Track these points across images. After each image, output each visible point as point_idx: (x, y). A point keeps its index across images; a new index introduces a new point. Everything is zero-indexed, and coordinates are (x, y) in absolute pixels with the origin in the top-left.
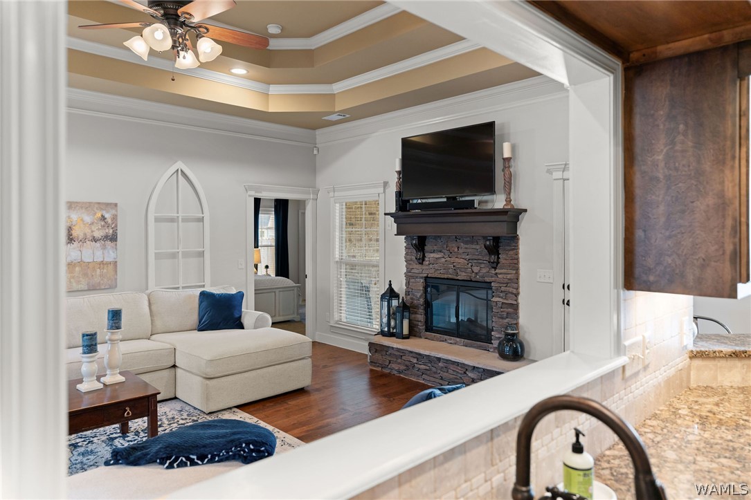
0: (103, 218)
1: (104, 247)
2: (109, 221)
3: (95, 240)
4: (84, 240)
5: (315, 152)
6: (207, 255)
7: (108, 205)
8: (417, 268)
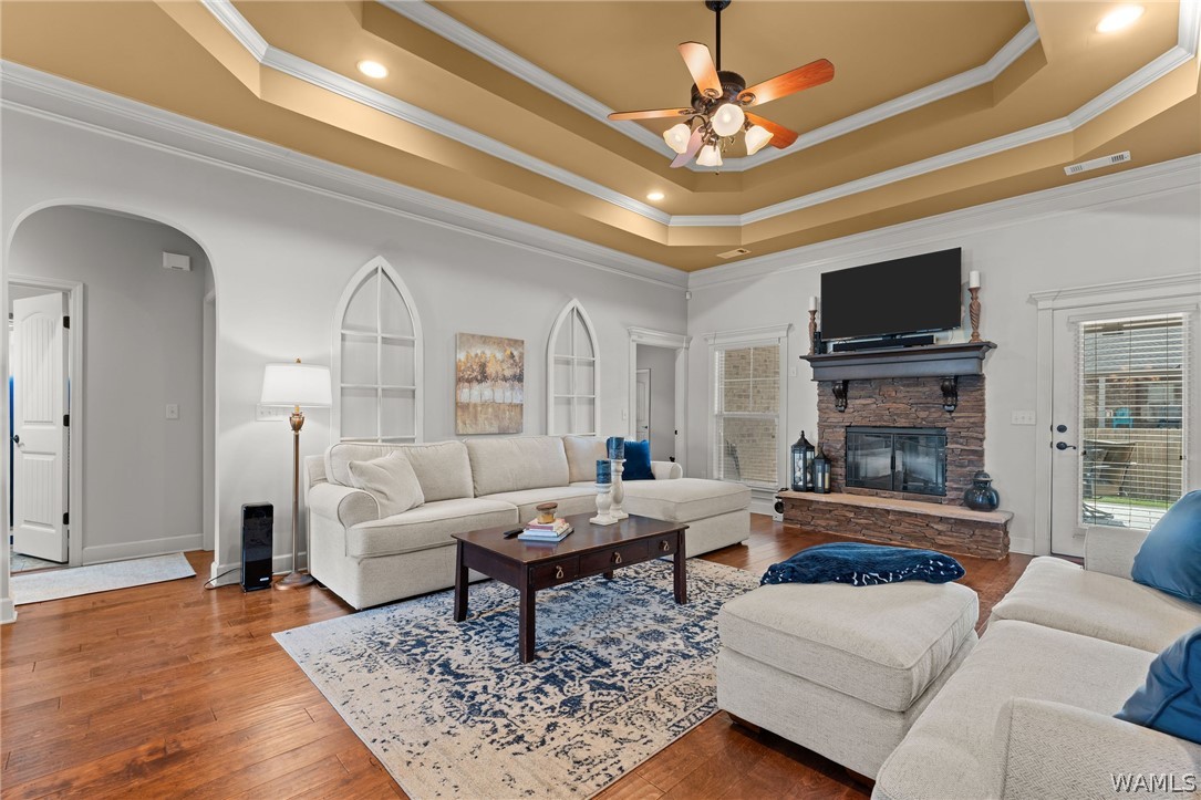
0: (512, 356)
1: (512, 388)
2: (517, 358)
3: (505, 379)
4: (495, 380)
5: (688, 297)
6: (598, 402)
7: (516, 341)
8: (835, 417)
